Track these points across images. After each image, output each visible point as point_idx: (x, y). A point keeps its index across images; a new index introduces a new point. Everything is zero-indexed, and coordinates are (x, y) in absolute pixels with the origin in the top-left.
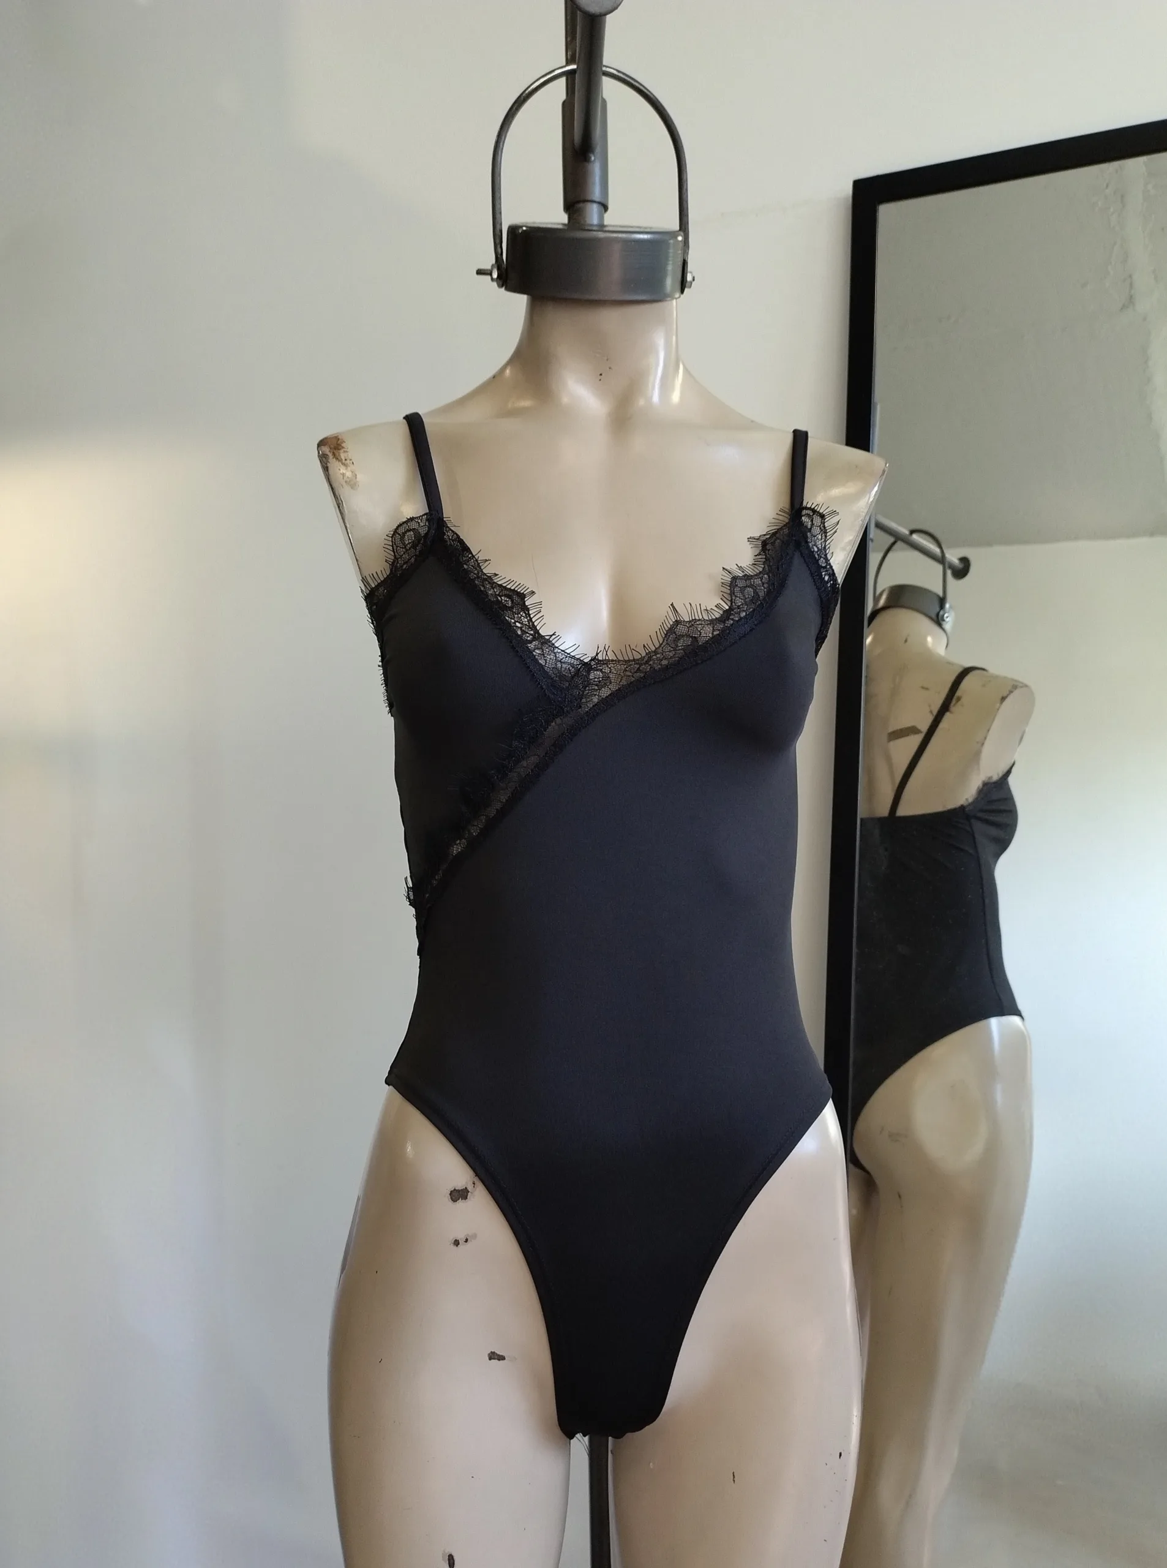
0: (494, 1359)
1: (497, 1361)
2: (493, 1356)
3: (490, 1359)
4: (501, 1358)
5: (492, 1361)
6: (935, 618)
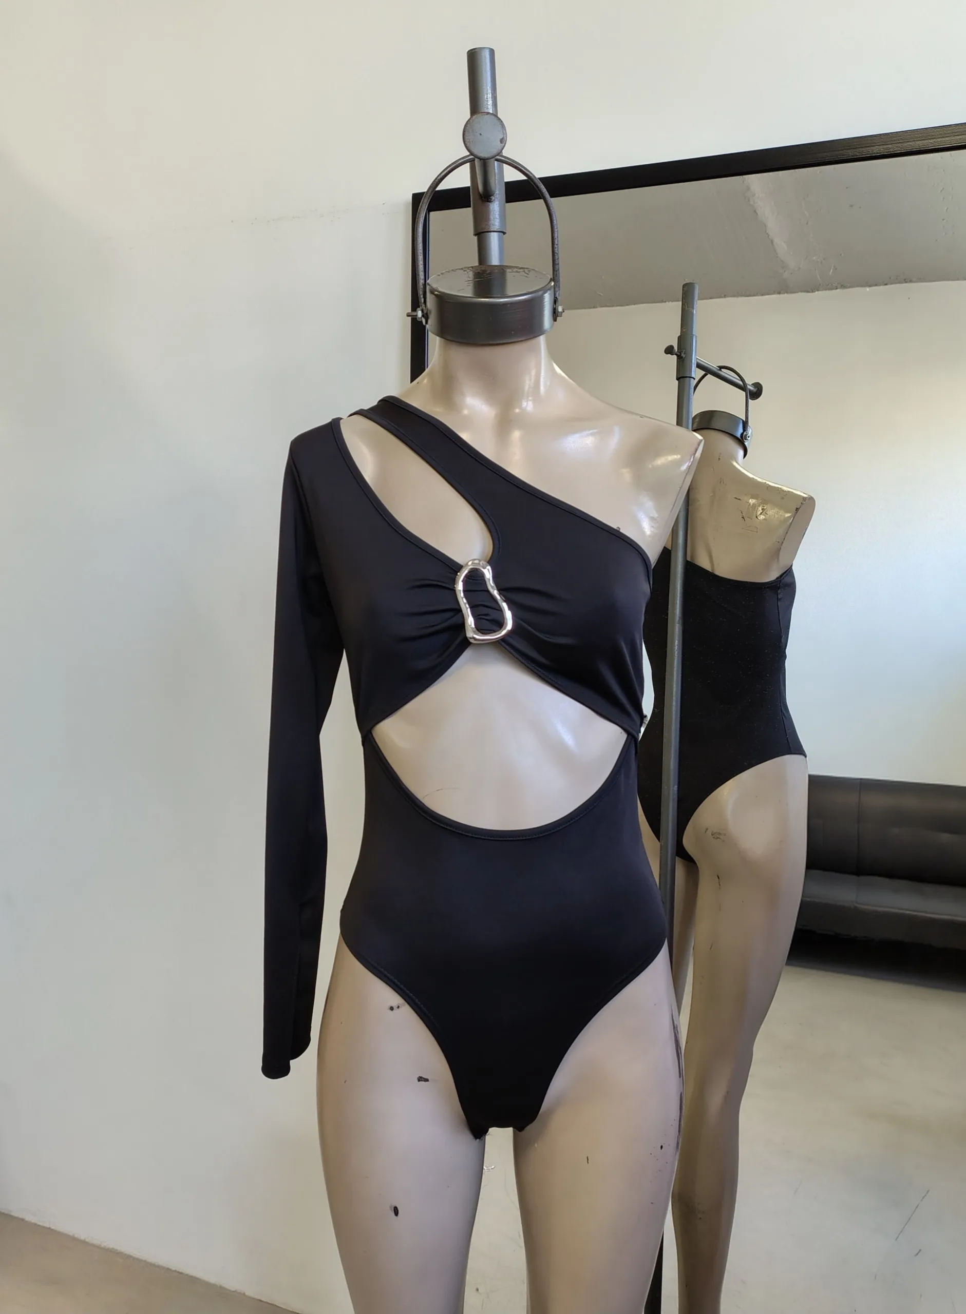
0: (422, 1081)
1: (423, 1082)
2: (420, 1079)
3: (419, 1081)
4: (427, 1080)
5: (420, 1082)
6: (739, 435)
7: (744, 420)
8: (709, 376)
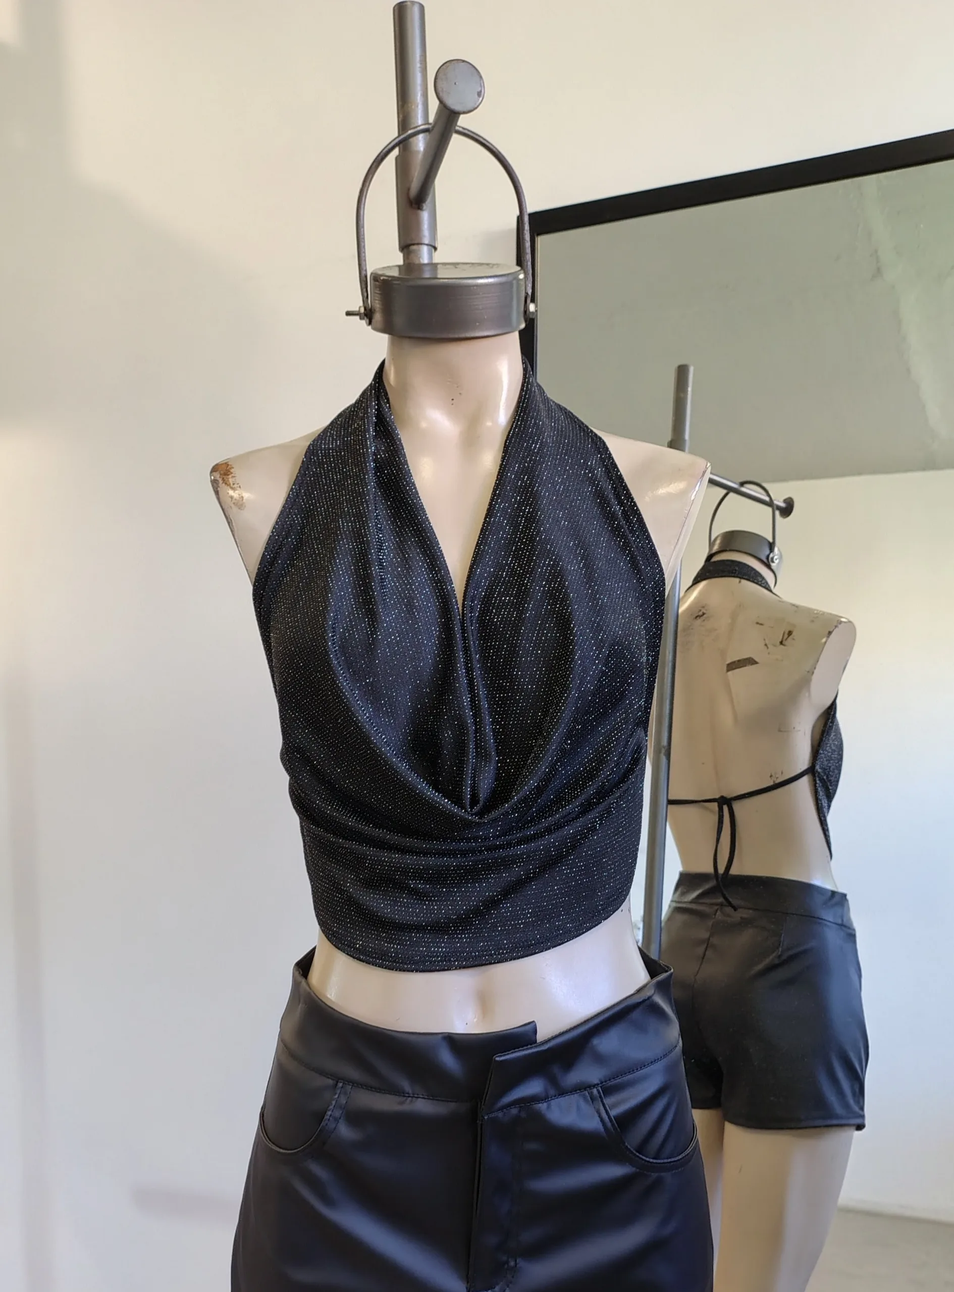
6: (765, 560)
7: (771, 540)
8: (731, 495)
